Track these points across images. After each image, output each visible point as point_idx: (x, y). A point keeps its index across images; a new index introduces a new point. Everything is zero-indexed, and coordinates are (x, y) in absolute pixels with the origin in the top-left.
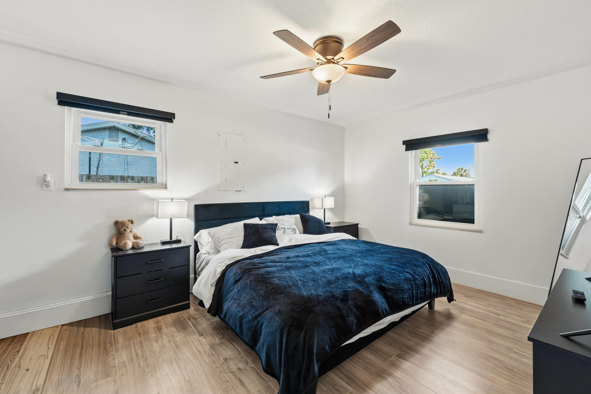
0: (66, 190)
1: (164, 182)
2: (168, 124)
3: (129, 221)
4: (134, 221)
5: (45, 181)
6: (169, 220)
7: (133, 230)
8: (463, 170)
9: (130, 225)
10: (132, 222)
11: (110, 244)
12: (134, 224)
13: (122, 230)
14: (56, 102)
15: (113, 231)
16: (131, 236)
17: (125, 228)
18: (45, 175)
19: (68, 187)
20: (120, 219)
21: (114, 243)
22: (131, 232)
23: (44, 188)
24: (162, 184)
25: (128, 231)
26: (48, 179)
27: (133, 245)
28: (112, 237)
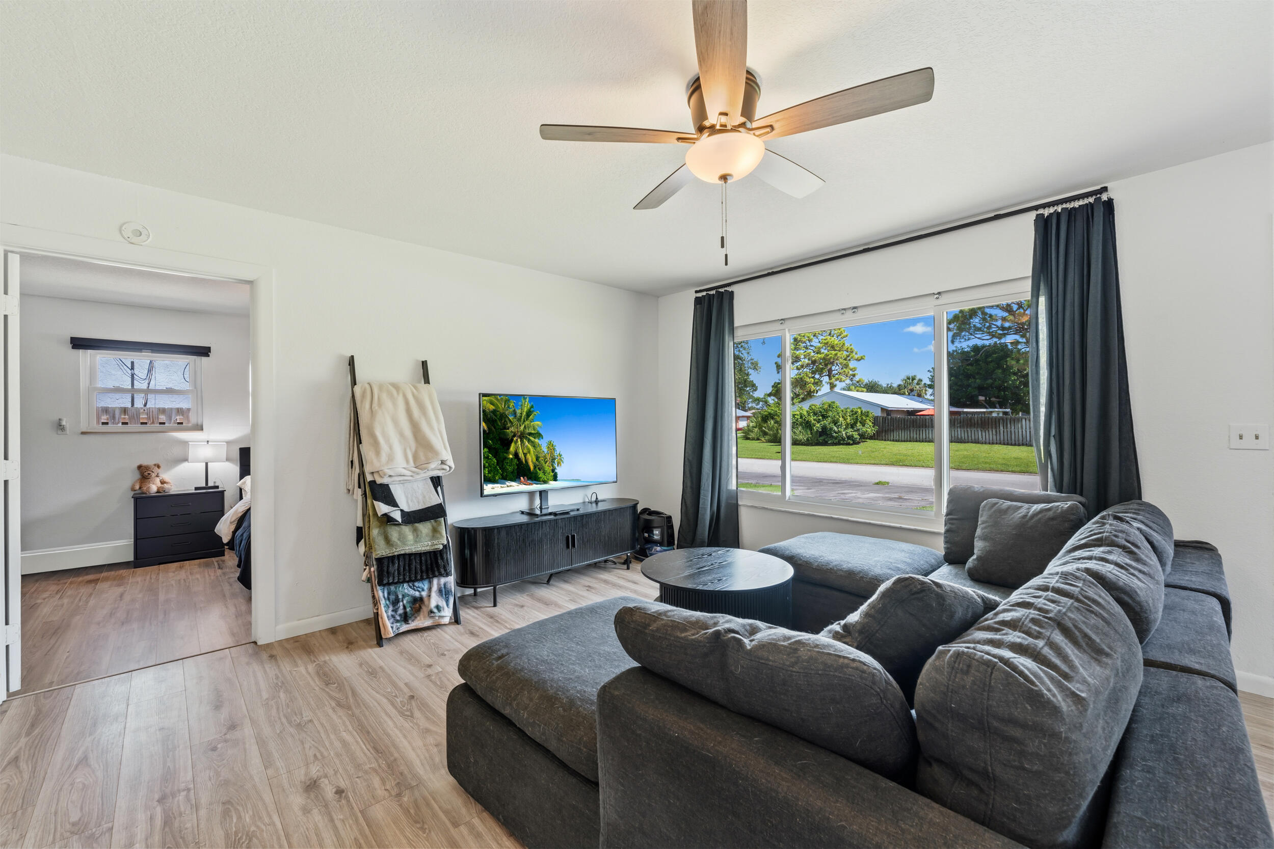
0: (83, 433)
1: (200, 423)
2: (204, 359)
3: (155, 465)
4: (161, 465)
5: (61, 426)
6: (204, 464)
7: (160, 475)
8: (915, 381)
9: (156, 470)
10: (159, 467)
11: (133, 489)
12: (161, 469)
13: (146, 474)
14: (71, 346)
15: (137, 476)
16: (158, 481)
17: (149, 472)
18: (60, 420)
19: (84, 430)
20: (145, 463)
21: (137, 487)
22: (157, 476)
23: (60, 432)
24: (197, 425)
25: (153, 475)
26: (64, 423)
27: (158, 489)
28: (135, 482)
